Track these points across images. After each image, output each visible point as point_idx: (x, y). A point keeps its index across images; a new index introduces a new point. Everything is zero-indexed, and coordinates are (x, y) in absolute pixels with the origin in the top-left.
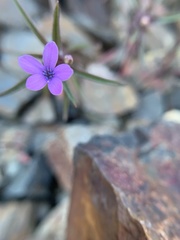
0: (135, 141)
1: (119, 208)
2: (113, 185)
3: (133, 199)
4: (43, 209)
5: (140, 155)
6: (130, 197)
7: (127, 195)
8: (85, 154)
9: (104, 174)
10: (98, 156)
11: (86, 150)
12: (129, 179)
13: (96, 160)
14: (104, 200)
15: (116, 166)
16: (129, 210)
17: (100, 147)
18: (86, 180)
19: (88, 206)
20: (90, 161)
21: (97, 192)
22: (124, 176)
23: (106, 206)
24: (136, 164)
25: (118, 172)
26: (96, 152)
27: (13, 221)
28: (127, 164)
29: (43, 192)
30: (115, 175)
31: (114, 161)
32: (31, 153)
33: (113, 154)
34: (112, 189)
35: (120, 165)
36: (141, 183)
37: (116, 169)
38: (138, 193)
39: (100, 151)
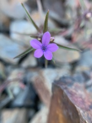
0: (83, 79)
1: (81, 120)
2: (76, 106)
3: (88, 115)
4: (32, 112)
5: (87, 87)
6: (86, 113)
7: (84, 112)
8: (58, 87)
9: (70, 99)
10: (66, 88)
11: (59, 85)
12: (83, 102)
13: (65, 91)
14: (71, 114)
15: (75, 94)
16: (87, 121)
17: (66, 83)
18: (59, 101)
19: (61, 116)
20: (61, 91)
21: (66, 108)
22: (80, 99)
23: (72, 117)
24: (85, 92)
25: (77, 98)
26: (64, 86)
27: (17, 118)
28: (80, 92)
29: (31, 103)
30: (76, 100)
31: (74, 91)
32: (25, 83)
33: (73, 87)
34: (75, 108)
35: (77, 93)
36: (90, 104)
37: (76, 96)
38: (90, 110)
39: (66, 86)
